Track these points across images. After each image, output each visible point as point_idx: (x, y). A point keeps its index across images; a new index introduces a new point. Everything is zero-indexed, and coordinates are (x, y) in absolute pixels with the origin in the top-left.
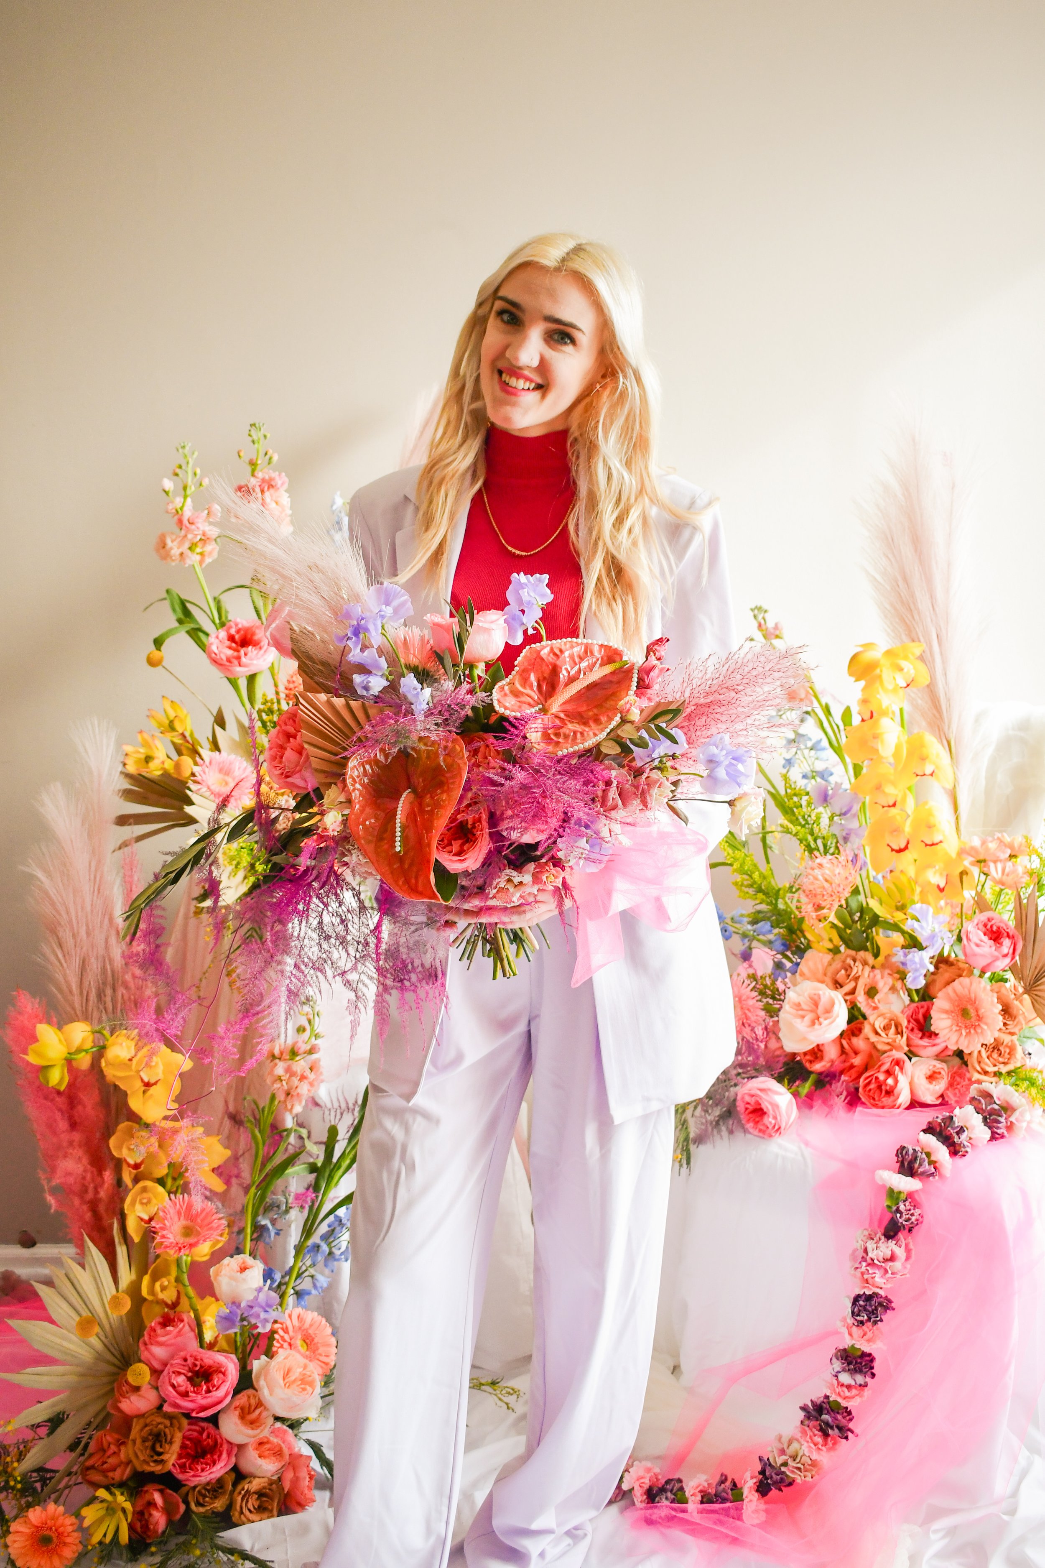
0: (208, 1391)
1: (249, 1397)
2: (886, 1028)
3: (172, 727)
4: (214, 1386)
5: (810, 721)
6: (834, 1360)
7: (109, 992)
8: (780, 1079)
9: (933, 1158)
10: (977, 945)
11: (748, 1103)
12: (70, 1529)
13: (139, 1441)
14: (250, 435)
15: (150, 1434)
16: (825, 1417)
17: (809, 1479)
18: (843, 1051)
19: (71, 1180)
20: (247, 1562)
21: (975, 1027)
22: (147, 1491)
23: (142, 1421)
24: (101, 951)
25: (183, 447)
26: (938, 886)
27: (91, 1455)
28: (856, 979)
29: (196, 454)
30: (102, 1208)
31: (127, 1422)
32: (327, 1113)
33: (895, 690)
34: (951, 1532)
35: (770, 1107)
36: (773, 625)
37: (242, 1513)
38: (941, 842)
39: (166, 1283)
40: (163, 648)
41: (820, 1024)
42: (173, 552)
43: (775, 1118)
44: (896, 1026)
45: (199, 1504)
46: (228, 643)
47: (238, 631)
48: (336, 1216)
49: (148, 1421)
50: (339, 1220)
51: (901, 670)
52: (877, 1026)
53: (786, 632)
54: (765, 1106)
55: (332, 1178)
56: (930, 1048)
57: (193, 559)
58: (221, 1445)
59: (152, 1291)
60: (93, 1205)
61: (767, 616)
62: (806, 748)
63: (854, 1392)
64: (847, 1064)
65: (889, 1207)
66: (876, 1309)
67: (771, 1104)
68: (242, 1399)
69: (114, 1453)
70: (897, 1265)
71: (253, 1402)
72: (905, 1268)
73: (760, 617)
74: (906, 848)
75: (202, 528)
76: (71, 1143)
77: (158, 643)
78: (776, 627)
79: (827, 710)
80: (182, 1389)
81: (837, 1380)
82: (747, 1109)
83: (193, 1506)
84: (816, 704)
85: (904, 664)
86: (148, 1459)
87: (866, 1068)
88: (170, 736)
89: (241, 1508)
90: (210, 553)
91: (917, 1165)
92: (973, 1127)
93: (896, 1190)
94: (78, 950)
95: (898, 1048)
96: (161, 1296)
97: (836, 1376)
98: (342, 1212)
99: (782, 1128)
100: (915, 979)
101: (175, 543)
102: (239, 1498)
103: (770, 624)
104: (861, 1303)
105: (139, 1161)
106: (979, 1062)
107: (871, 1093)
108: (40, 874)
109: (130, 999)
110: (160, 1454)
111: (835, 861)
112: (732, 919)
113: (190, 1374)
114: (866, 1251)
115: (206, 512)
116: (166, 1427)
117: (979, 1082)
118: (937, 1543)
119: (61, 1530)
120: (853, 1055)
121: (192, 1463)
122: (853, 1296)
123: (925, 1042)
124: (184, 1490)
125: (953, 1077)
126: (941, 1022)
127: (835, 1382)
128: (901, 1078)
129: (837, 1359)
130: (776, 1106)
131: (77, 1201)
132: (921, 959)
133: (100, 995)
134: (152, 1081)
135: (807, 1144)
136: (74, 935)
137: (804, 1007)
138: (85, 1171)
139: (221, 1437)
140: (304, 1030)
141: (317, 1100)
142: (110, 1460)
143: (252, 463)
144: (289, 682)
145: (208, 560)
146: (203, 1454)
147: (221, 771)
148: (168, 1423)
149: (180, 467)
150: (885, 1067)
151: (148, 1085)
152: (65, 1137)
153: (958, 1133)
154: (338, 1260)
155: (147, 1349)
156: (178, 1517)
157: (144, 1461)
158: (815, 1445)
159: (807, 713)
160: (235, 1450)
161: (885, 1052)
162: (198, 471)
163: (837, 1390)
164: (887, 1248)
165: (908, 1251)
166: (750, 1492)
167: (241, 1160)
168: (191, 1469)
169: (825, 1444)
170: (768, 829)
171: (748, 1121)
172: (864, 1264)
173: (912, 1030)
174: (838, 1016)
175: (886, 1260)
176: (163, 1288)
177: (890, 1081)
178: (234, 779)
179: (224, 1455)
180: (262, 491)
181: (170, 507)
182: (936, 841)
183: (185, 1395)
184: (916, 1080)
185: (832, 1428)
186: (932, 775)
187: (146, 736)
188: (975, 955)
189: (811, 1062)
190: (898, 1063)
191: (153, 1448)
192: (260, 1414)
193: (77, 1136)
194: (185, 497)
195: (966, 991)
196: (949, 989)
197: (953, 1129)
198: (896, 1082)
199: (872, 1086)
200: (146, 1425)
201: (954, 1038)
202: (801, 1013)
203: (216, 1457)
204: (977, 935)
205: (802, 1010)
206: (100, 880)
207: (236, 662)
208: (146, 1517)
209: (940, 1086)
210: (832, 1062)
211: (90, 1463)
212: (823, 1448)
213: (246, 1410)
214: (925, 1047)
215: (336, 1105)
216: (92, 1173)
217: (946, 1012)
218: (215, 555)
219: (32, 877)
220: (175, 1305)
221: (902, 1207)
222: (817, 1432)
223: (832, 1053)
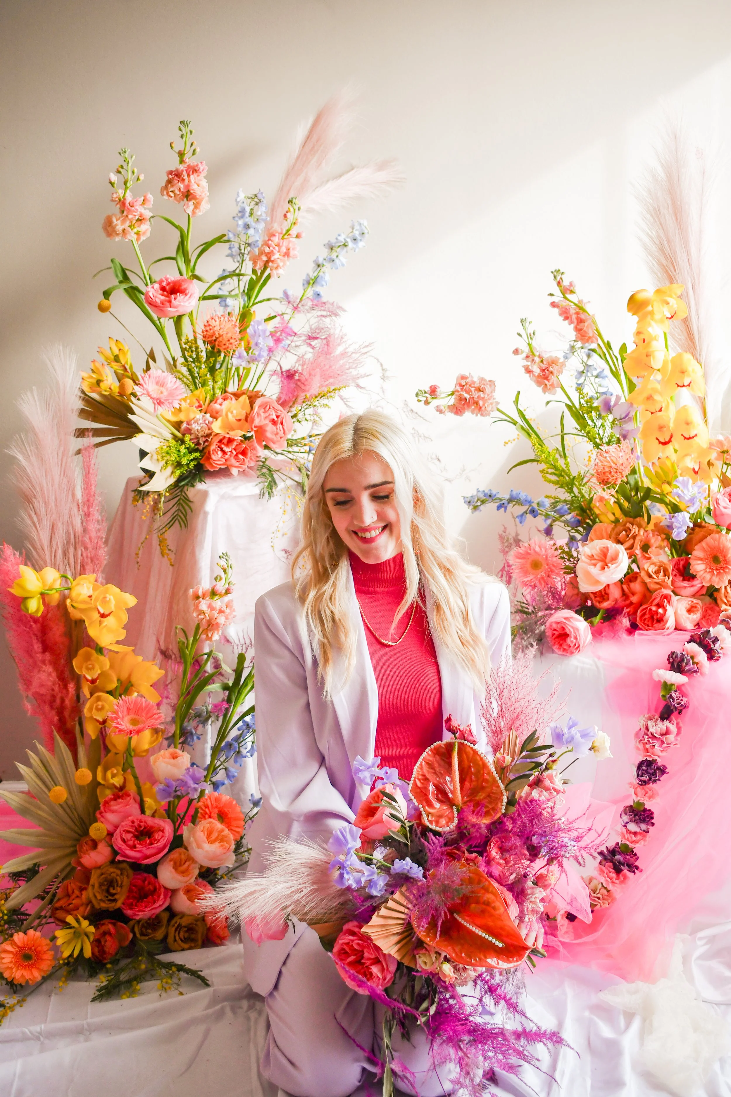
0: (151, 844)
1: (180, 854)
2: (657, 572)
3: (117, 359)
4: (155, 840)
5: (595, 357)
6: (623, 815)
7: (71, 550)
8: (578, 612)
9: (696, 660)
10: (725, 508)
11: (555, 630)
12: (45, 948)
13: (97, 886)
14: (180, 130)
15: (105, 881)
16: (617, 857)
17: (606, 905)
18: (624, 593)
19: (43, 691)
20: (182, 973)
21: (723, 569)
22: (103, 924)
23: (99, 872)
24: (66, 518)
25: (125, 152)
26: (694, 469)
27: (59, 900)
28: (634, 537)
29: (134, 157)
30: (67, 714)
31: (86, 874)
32: (235, 647)
33: (661, 321)
34: (712, 940)
35: (572, 630)
36: (568, 284)
37: (175, 940)
38: (696, 435)
39: (115, 771)
40: (110, 298)
41: (609, 568)
42: (117, 227)
43: (576, 638)
44: (664, 571)
45: (142, 934)
46: (160, 292)
47: (168, 284)
48: (244, 722)
49: (103, 871)
50: (248, 726)
51: (668, 303)
52: (650, 571)
53: (577, 289)
54: (569, 630)
55: (241, 694)
56: (689, 589)
57: (132, 236)
58: (159, 890)
59: (104, 777)
60: (60, 712)
61: (563, 277)
62: (592, 376)
63: (639, 837)
64: (628, 602)
65: (663, 696)
66: (655, 772)
67: (572, 627)
68: (175, 854)
69: (78, 897)
70: (671, 737)
71: (183, 857)
72: (677, 740)
73: (558, 278)
74: (670, 441)
75: (139, 210)
76: (44, 662)
77: (107, 294)
78: (571, 284)
79: (609, 346)
80: (131, 843)
81: (626, 828)
82: (553, 634)
83: (138, 935)
84: (600, 342)
85: (669, 299)
86: (104, 899)
87: (640, 604)
88: (116, 366)
89: (175, 937)
90: (144, 233)
91: (684, 664)
92: (724, 640)
93: (669, 683)
94: (49, 516)
95: (666, 587)
96: (112, 781)
97: (625, 826)
98: (248, 719)
99: (581, 646)
100: (678, 534)
101: (119, 222)
102: (174, 929)
103: (566, 283)
104: (644, 768)
105: (95, 677)
106: (726, 597)
107: (646, 622)
108: (20, 457)
109: (87, 557)
110: (113, 895)
111: (618, 448)
112: (538, 504)
113: (136, 833)
114: (647, 728)
115: (142, 198)
116: (117, 875)
117: (726, 610)
118: (701, 948)
119: (39, 948)
120: (630, 595)
121: (138, 901)
122: (637, 763)
123: (685, 584)
124: (132, 923)
125: (706, 611)
126: (698, 567)
127: (625, 831)
128: (668, 607)
129: (626, 814)
130: (576, 629)
131: (47, 708)
132: (684, 517)
133: (65, 554)
134: (107, 613)
135: (599, 658)
136: (45, 504)
137: (595, 557)
138: (54, 684)
139: (159, 883)
140: (221, 579)
141: (229, 638)
142: (74, 902)
143: (181, 154)
144: (205, 326)
145: (143, 238)
146: (146, 896)
147: (157, 383)
148: (119, 872)
149: (122, 167)
150: (656, 602)
151: (103, 616)
152: (39, 656)
153: (713, 642)
154: (245, 757)
155: (103, 817)
156: (127, 943)
157: (101, 900)
158: (611, 879)
159: (593, 350)
160: (170, 894)
161: (656, 590)
162: (136, 170)
163: (626, 836)
164: (662, 726)
165: (679, 728)
166: (562, 918)
167: (169, 686)
168: (136, 906)
169: (618, 879)
170: (565, 432)
171: (554, 644)
172: (646, 737)
173: (675, 575)
174: (622, 562)
175: (662, 735)
176: (114, 776)
177: (661, 611)
178: (167, 390)
179: (162, 896)
180: (189, 175)
181: (115, 196)
182: (692, 435)
183: (133, 847)
184: (679, 611)
185: (623, 865)
186: (689, 385)
187: (97, 364)
188: (723, 514)
189: (599, 602)
190: (667, 597)
191: (108, 891)
192: (189, 866)
193: (48, 656)
194: (126, 189)
195: (716, 543)
196: (704, 544)
197: (710, 639)
198: (665, 611)
199: (647, 616)
200: (102, 874)
201: (708, 576)
202: (593, 562)
203: (155, 897)
204: (725, 501)
205: (595, 559)
206: (66, 466)
207: (168, 304)
208: (103, 943)
209: (696, 616)
210: (616, 601)
211: (58, 905)
212: (617, 881)
213: (178, 864)
214: (685, 587)
215: (242, 642)
216: (59, 685)
217: (701, 559)
218: (148, 234)
219: (14, 458)
220: (122, 788)
221: (674, 695)
222: (611, 870)
223: (615, 593)
